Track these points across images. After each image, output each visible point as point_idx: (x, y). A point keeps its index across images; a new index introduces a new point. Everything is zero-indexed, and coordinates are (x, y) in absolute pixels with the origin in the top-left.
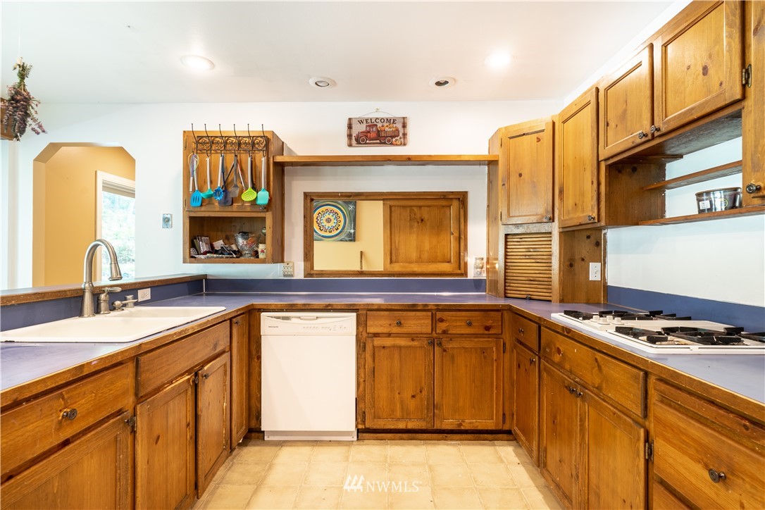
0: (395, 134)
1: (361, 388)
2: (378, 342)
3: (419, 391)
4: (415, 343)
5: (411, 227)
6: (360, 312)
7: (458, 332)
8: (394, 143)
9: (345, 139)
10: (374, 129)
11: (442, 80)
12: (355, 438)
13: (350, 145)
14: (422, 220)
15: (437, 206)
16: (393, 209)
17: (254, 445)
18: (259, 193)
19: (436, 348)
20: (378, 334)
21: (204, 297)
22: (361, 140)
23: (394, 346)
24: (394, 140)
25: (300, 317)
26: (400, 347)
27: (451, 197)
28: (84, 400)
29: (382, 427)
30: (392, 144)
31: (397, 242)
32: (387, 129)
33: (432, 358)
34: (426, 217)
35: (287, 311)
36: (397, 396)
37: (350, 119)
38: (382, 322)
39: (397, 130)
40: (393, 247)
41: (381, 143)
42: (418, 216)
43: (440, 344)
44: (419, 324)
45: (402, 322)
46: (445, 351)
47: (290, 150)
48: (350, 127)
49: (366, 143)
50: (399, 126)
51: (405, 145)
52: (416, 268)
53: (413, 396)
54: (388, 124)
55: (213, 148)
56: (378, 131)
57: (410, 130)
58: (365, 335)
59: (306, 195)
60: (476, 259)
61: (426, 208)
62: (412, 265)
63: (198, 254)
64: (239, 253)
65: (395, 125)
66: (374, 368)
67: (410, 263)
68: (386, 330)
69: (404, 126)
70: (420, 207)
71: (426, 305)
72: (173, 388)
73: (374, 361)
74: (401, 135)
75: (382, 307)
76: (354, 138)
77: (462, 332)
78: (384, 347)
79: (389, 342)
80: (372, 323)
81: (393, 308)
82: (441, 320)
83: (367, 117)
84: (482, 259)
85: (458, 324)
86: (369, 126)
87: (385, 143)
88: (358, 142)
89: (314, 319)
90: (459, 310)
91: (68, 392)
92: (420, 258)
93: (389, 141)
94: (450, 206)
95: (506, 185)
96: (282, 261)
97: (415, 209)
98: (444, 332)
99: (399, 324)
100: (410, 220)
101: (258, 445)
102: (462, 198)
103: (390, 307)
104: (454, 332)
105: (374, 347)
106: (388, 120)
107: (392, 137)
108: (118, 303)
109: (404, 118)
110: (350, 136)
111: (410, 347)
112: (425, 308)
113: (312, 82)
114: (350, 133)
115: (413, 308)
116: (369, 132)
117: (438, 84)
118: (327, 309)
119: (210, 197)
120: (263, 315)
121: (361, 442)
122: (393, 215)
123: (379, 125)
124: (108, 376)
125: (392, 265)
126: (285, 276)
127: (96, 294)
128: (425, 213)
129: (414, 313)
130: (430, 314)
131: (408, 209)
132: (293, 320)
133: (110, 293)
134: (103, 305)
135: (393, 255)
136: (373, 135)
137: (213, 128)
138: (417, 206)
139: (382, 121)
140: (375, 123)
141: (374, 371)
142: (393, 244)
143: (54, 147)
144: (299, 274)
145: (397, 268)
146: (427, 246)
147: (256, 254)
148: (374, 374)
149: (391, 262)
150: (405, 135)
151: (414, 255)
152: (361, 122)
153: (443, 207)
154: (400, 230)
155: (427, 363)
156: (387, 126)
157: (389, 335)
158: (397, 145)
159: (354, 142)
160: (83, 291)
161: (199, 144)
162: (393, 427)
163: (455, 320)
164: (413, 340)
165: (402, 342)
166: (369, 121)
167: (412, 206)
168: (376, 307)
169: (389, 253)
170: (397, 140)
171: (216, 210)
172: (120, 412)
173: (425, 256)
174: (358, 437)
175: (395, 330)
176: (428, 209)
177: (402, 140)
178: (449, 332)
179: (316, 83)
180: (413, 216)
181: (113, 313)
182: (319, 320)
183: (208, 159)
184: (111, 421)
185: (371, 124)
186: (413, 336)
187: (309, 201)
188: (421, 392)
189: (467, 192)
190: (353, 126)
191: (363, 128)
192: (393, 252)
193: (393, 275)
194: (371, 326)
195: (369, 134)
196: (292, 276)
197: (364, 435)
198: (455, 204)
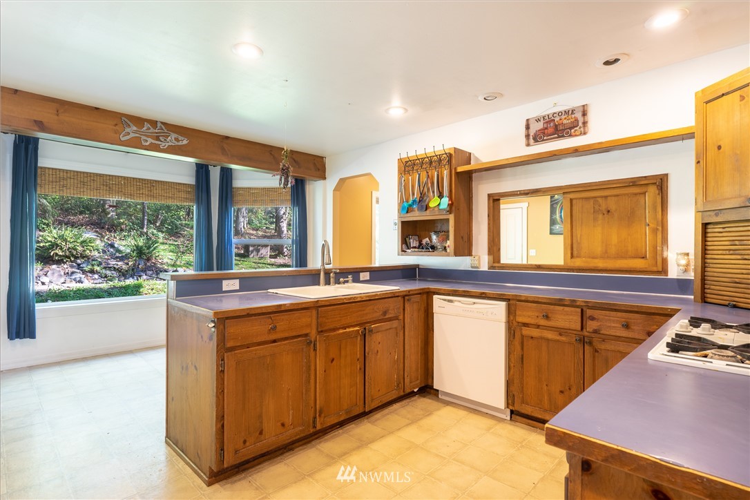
0: (574, 124)
1: (511, 372)
2: (527, 331)
3: (567, 388)
4: (563, 338)
5: (595, 219)
6: (511, 302)
7: (612, 334)
8: (573, 134)
9: (524, 140)
10: (552, 124)
11: (612, 58)
12: (509, 418)
13: (528, 145)
14: (609, 211)
15: (627, 194)
16: (574, 202)
17: (429, 398)
18: (443, 199)
19: (587, 347)
20: (527, 324)
21: (417, 282)
22: (539, 137)
23: (542, 338)
24: (573, 131)
25: (460, 301)
26: (548, 340)
27: (642, 183)
28: (283, 323)
29: (529, 413)
30: (571, 136)
31: (579, 236)
32: (565, 122)
33: (582, 357)
34: (613, 207)
35: (453, 295)
36: (545, 387)
37: (528, 120)
38: (530, 313)
39: (577, 120)
40: (574, 241)
41: (559, 137)
42: (604, 207)
43: (590, 343)
44: (569, 319)
45: (550, 315)
46: (596, 351)
47: (477, 159)
48: (528, 127)
49: (543, 140)
50: (579, 115)
51: (585, 134)
52: (600, 264)
53: (562, 392)
54: (566, 116)
55: (415, 168)
56: (556, 126)
57: (592, 117)
58: (515, 324)
59: (489, 196)
60: (678, 254)
61: (613, 198)
62: (596, 261)
63: (408, 249)
64: (433, 248)
65: (573, 116)
66: (522, 355)
67: (593, 258)
68: (533, 321)
69: (584, 114)
70: (606, 197)
71: (574, 301)
72: (344, 333)
73: (522, 349)
74: (580, 124)
75: (529, 299)
76: (531, 137)
77: (618, 334)
78: (532, 338)
79: (535, 332)
80: (520, 313)
81: (540, 300)
82: (592, 318)
83: (544, 114)
84: (688, 254)
85: (613, 325)
86: (547, 122)
87: (563, 136)
88: (536, 140)
89: (471, 304)
90: (616, 310)
91: (274, 317)
92: (606, 252)
93: (568, 133)
94: (645, 193)
95: (701, 162)
96: (470, 254)
97: (599, 200)
98: (595, 332)
99: (547, 317)
100: (594, 212)
101: (432, 399)
102: (660, 183)
103: (536, 300)
104: (607, 333)
105: (523, 336)
106: (567, 112)
107: (571, 128)
108: (341, 279)
109: (584, 106)
110: (527, 136)
111: (558, 341)
112: (573, 304)
113: (481, 98)
114: (528, 133)
115: (560, 303)
116: (546, 128)
117: (607, 63)
118: (482, 296)
119: (410, 206)
120: (435, 297)
121: (513, 423)
122: (574, 208)
123: (557, 119)
124: (297, 314)
125: (573, 260)
126: (472, 267)
127: (327, 273)
128: (612, 204)
129: (562, 308)
130: (579, 310)
131: (592, 201)
132: (456, 303)
133: (335, 273)
134: (332, 280)
135: (575, 249)
136: (550, 130)
137: (412, 154)
138: (602, 197)
139: (560, 114)
140: (553, 118)
141: (522, 358)
142: (574, 238)
143: (342, 181)
144: (484, 267)
145: (578, 263)
146: (614, 239)
147: (445, 249)
148: (522, 362)
149: (572, 256)
150: (585, 123)
151: (599, 249)
152: (538, 120)
153: (636, 194)
154: (582, 223)
155: (576, 361)
156: (565, 118)
157: (538, 326)
158: (576, 135)
159: (532, 141)
160: (319, 270)
161: (408, 166)
162: (540, 416)
163: (610, 320)
164: (561, 335)
165: (550, 335)
166: (547, 118)
167: (595, 197)
168: (523, 299)
169: (570, 247)
170: (576, 130)
171: (417, 216)
172: (306, 335)
173: (613, 250)
174: (511, 417)
175: (543, 322)
176: (616, 198)
177: (582, 129)
178: (602, 332)
179: (485, 99)
180: (597, 207)
181: (337, 285)
182: (475, 306)
183: (410, 178)
184: (299, 339)
185: (548, 120)
186: (561, 331)
187: (491, 201)
188: (570, 389)
189: (667, 175)
190: (531, 126)
191: (540, 125)
192: (575, 246)
193: (573, 270)
194: (520, 316)
195: (546, 131)
196: (477, 268)
197: (517, 417)
198: (652, 191)
